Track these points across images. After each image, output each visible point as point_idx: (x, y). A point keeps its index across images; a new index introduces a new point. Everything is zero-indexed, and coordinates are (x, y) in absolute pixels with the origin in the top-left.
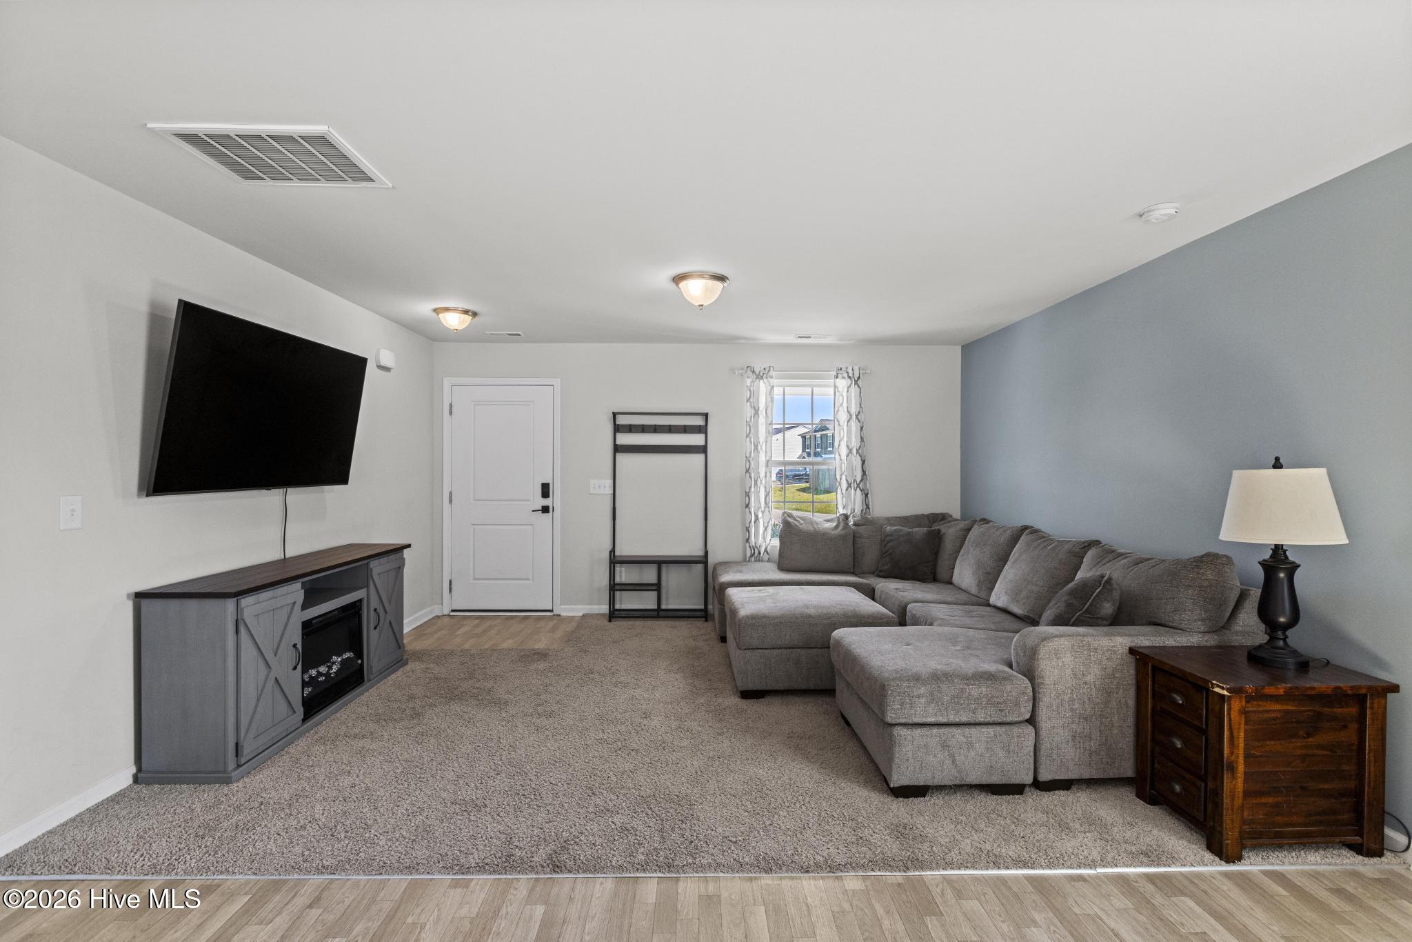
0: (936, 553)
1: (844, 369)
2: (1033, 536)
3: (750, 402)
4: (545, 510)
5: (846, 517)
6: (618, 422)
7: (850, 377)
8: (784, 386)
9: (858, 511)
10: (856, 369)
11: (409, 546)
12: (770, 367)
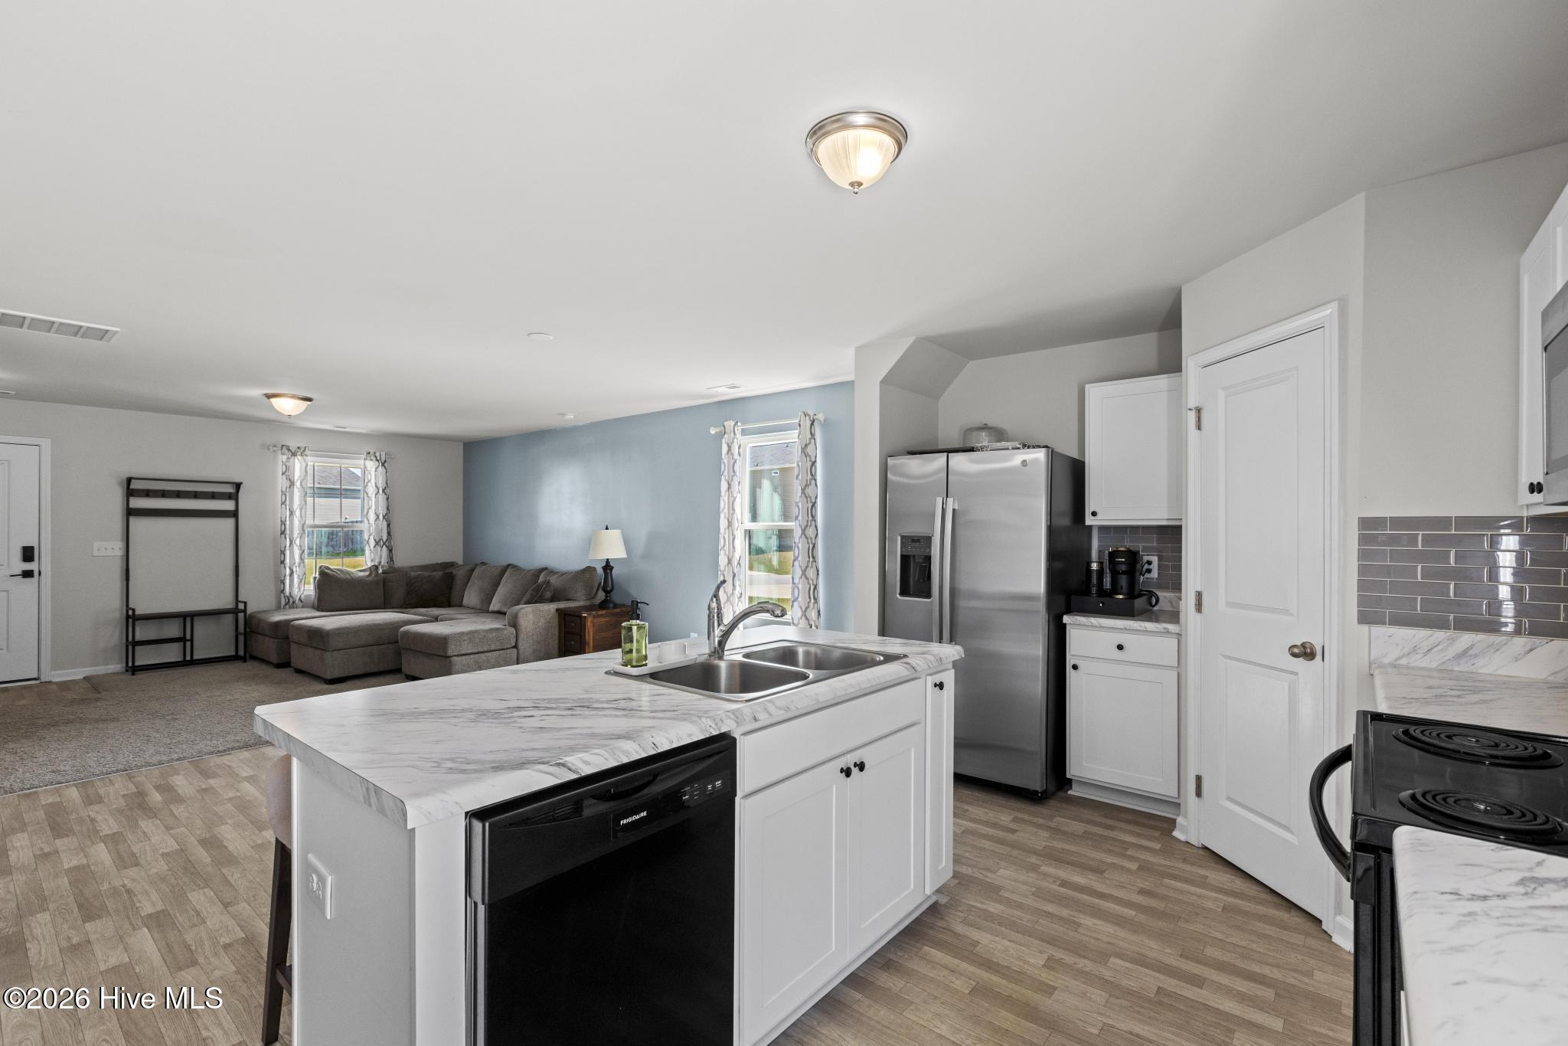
0: (450, 588)
1: (372, 453)
2: (514, 569)
3: (286, 475)
4: (28, 574)
5: (376, 567)
6: (133, 488)
7: (378, 461)
9: (384, 561)
10: (383, 454)
12: (305, 446)
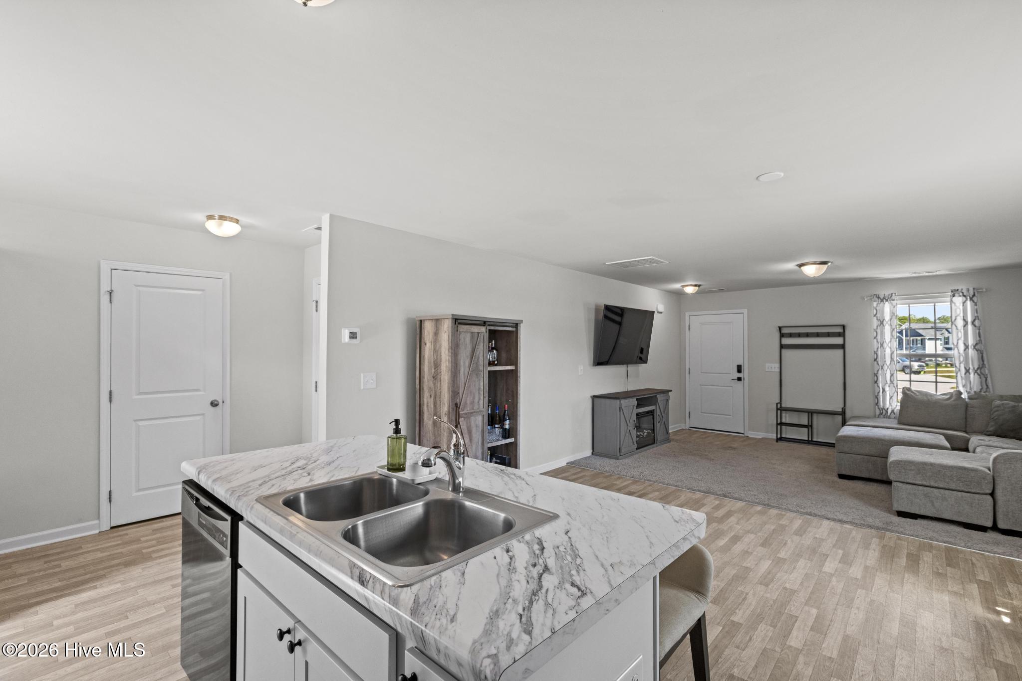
1: (960, 290)
3: (877, 317)
4: (739, 379)
5: (960, 393)
6: (783, 332)
7: (965, 296)
8: (909, 304)
10: (970, 290)
11: (671, 391)
12: (892, 294)
